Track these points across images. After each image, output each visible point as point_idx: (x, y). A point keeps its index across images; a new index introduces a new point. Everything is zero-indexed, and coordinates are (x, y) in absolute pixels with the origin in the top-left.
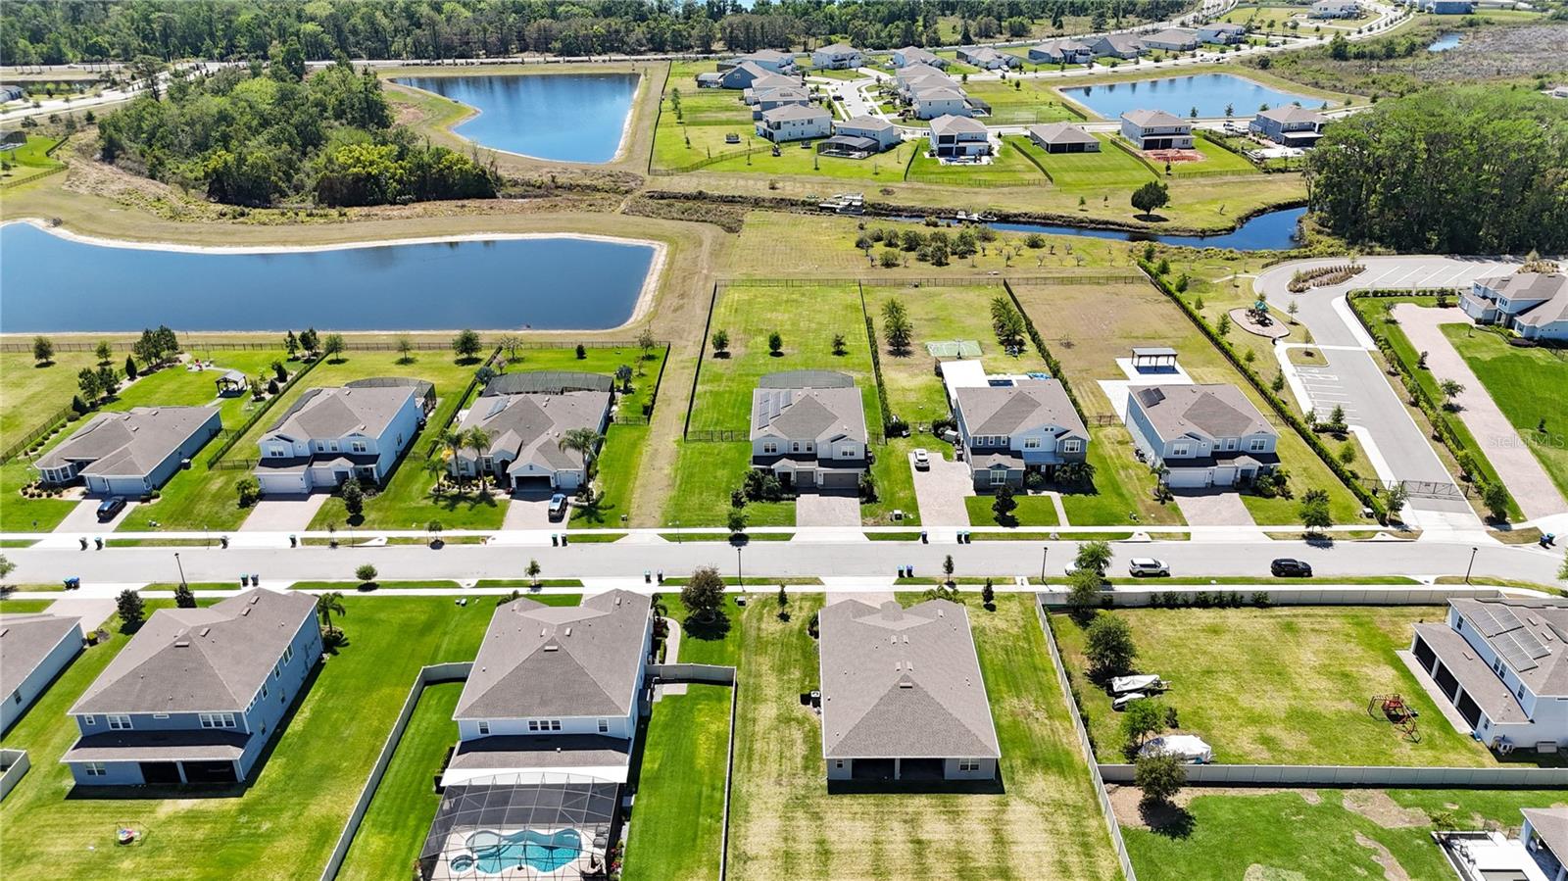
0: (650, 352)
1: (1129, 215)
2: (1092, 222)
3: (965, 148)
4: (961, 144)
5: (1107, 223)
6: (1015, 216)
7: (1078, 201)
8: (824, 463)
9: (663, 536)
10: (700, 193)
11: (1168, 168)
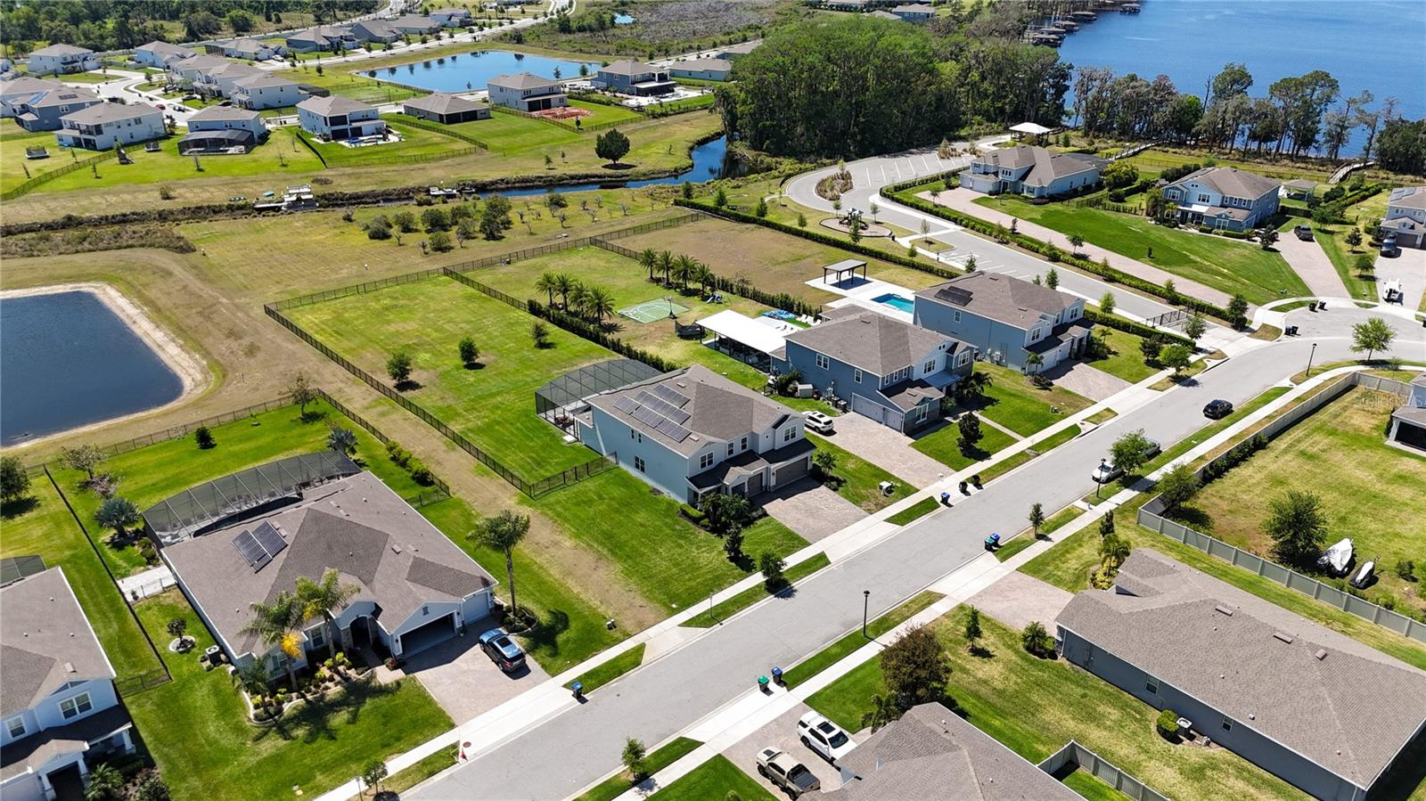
0: (309, 408)
1: (598, 166)
2: (572, 177)
3: (360, 128)
4: (355, 125)
5: (587, 176)
6: (493, 183)
7: (544, 160)
8: (772, 456)
9: (688, 624)
10: (69, 218)
11: (578, 123)
